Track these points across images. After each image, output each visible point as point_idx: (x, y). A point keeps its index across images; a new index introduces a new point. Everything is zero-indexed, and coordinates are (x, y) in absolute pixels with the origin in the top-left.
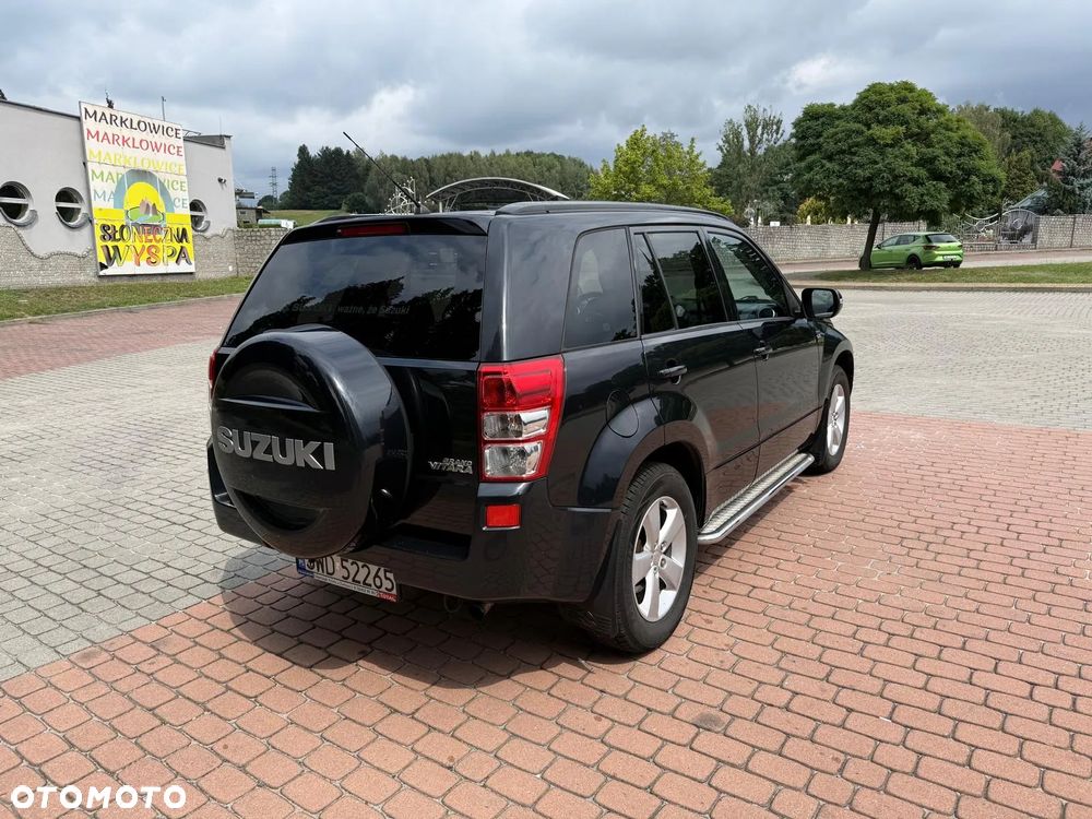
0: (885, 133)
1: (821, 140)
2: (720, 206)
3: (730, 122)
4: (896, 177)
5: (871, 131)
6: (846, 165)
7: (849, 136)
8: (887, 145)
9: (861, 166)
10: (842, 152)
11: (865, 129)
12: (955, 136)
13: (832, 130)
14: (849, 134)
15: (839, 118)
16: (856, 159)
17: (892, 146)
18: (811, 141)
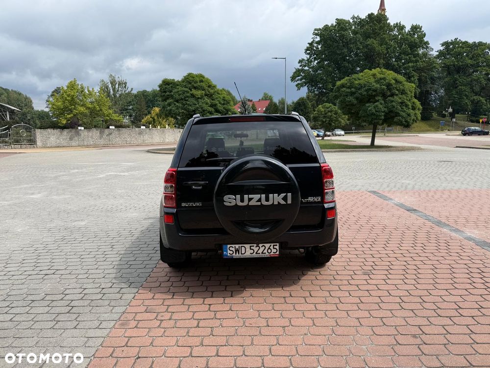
0: (198, 93)
1: (172, 93)
2: (117, 118)
3: (103, 81)
4: (204, 111)
5: (192, 92)
6: (184, 105)
7: (184, 93)
8: (199, 98)
9: (190, 106)
10: (182, 99)
11: (189, 91)
12: (221, 96)
13: (176, 90)
14: (184, 92)
15: (178, 85)
16: (188, 103)
17: (201, 98)
18: (168, 93)
